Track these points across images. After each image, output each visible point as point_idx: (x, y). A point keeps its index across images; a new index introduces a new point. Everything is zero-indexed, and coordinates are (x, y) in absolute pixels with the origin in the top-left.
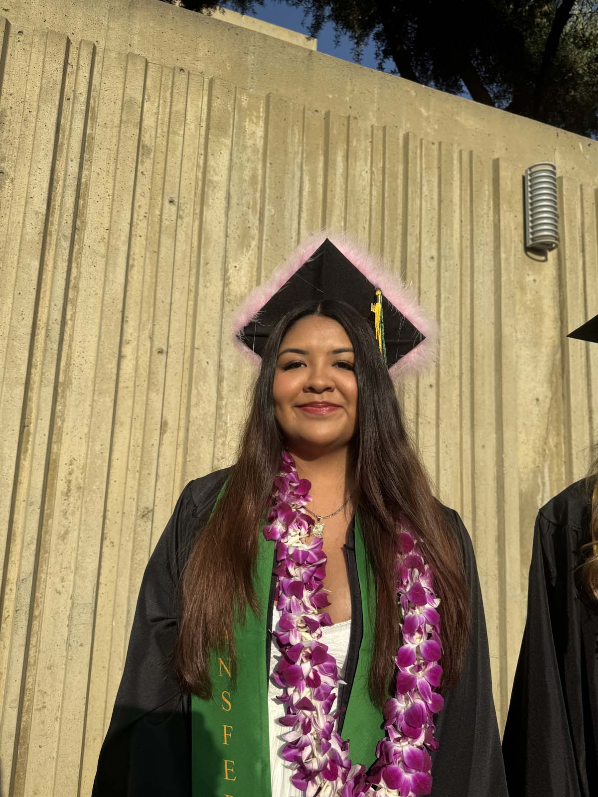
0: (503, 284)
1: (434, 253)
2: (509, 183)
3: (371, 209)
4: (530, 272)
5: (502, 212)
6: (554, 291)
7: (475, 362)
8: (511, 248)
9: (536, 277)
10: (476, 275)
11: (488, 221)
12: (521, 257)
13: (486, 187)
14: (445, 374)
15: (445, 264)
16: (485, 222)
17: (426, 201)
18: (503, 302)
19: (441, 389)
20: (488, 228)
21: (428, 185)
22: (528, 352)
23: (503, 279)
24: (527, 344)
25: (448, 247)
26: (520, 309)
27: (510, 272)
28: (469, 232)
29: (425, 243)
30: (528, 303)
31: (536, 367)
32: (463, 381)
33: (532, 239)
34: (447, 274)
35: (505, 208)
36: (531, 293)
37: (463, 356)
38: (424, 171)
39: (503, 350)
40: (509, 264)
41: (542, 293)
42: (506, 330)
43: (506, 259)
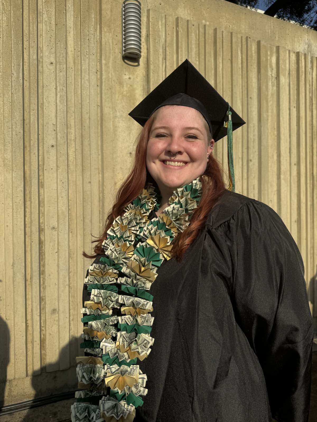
0: (103, 80)
1: (53, 60)
2: (109, 12)
3: (3, 30)
4: (127, 73)
5: (103, 32)
6: (144, 85)
7: (83, 130)
8: (110, 57)
9: (131, 76)
10: (83, 74)
11: (94, 39)
12: (120, 63)
13: (93, 16)
14: (61, 138)
15: (60, 67)
16: (92, 39)
17: (46, 25)
18: (103, 92)
19: (58, 148)
20: (94, 43)
21: (47, 14)
22: (124, 124)
23: (103, 77)
24: (124, 119)
25: (61, 56)
26: (118, 97)
27: (109, 73)
28: (79, 47)
29: (46, 53)
30: (125, 93)
31: (130, 133)
32: (76, 143)
33: (125, 51)
34: (61, 74)
35: (106, 30)
36: (127, 86)
37: (77, 127)
38: (43, 4)
39: (104, 123)
40: (108, 67)
41: (135, 86)
42: (106, 110)
43: (106, 64)
